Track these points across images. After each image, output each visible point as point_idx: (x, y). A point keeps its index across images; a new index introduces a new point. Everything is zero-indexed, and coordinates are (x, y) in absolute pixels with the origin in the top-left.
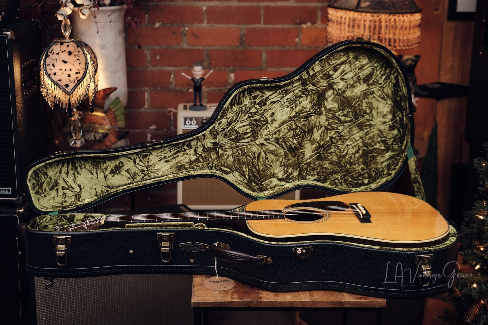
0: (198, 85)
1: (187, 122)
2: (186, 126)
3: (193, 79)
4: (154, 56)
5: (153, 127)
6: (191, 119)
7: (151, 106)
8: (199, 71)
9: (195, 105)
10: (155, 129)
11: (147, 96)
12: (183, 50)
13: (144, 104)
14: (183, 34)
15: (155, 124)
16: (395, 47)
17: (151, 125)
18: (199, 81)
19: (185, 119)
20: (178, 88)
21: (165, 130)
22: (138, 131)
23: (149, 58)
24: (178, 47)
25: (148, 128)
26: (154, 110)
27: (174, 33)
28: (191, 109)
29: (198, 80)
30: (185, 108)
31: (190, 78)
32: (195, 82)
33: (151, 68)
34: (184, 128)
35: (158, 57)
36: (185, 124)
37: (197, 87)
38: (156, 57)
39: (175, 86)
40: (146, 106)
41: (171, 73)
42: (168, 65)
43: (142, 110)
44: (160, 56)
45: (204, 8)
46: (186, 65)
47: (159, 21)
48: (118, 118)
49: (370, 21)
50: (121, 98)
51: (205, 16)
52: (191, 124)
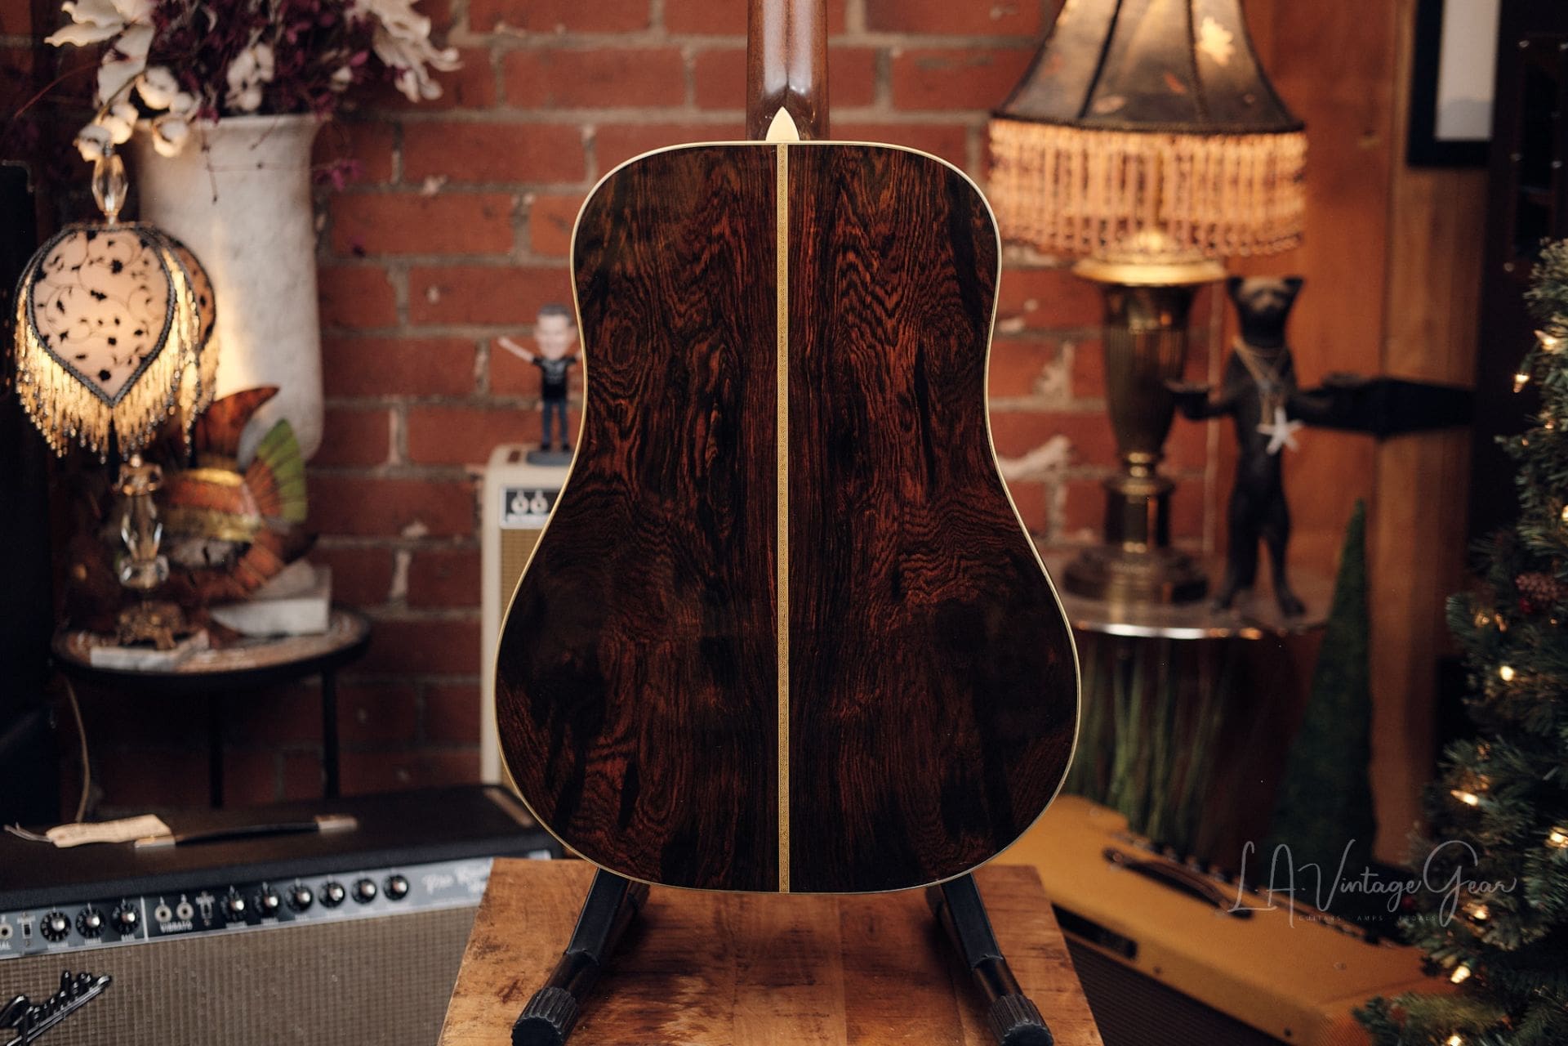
0: (554, 379)
1: (515, 506)
2: (511, 517)
3: (538, 361)
4: (419, 290)
5: (416, 530)
6: (530, 495)
7: (410, 459)
8: (558, 333)
9: (545, 447)
10: (424, 538)
11: (396, 424)
12: (517, 272)
13: (384, 454)
14: (518, 216)
15: (422, 517)
17: (409, 522)
18: (560, 367)
19: (511, 496)
20: (501, 399)
21: (458, 540)
22: (367, 543)
23: (402, 295)
24: (502, 261)
25: (398, 531)
26: (420, 473)
27: (488, 214)
28: (531, 460)
29: (555, 363)
30: (514, 458)
31: (528, 356)
32: (544, 370)
33: (410, 332)
34: (505, 525)
35: (434, 295)
36: (509, 510)
37: (554, 390)
38: (425, 293)
39: (492, 389)
40: (394, 457)
41: (476, 349)
42: (469, 320)
43: (381, 472)
44: (443, 290)
45: (588, 132)
46: (525, 321)
47: (436, 175)
48: (284, 491)
49: (1125, 160)
50: (296, 423)
51: (590, 157)
52: (529, 512)
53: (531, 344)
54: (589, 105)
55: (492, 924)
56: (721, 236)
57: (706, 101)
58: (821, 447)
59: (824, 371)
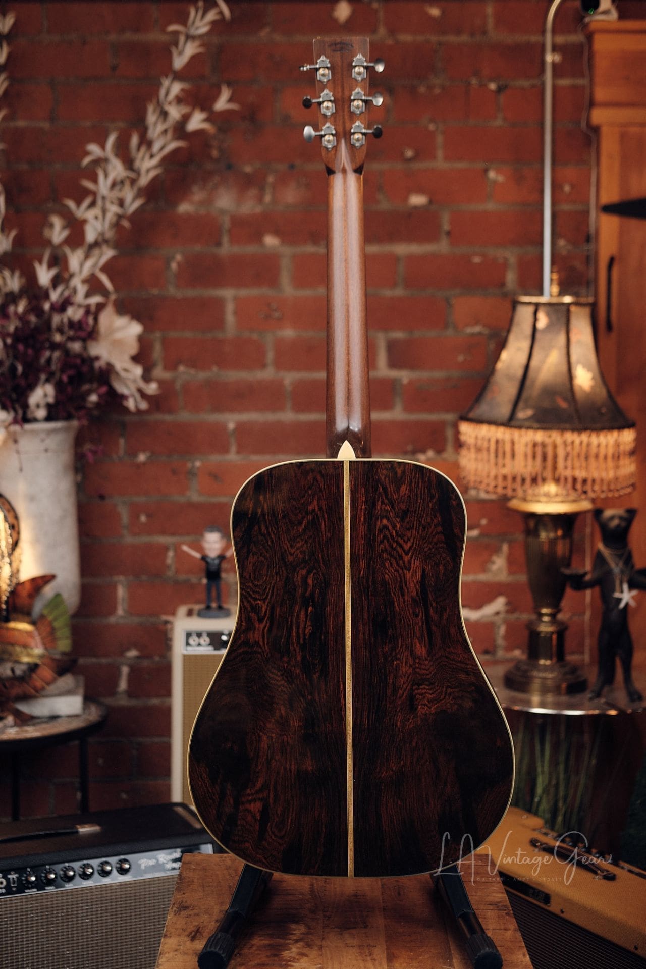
0: (213, 568)
1: (191, 641)
2: (189, 648)
3: (204, 558)
4: (135, 516)
5: (133, 653)
6: (199, 635)
7: (130, 612)
8: (215, 542)
9: (208, 607)
10: (138, 657)
11: (121, 592)
12: (191, 505)
13: (112, 610)
14: (191, 473)
15: (135, 646)
16: (585, 492)
17: (128, 649)
18: (217, 562)
19: (189, 635)
20: (182, 577)
21: (157, 658)
22: (104, 661)
23: (125, 518)
24: (182, 499)
25: (122, 653)
26: (136, 620)
27: (174, 472)
28: (200, 614)
29: (213, 559)
30: (190, 613)
31: (198, 555)
32: (207, 563)
33: (129, 539)
34: (185, 652)
35: (143, 519)
36: (188, 644)
37: (213, 574)
38: (138, 517)
39: (177, 572)
40: (120, 612)
41: (166, 548)
42: (163, 532)
43: (112, 620)
44: (149, 516)
45: (231, 426)
46: (196, 533)
47: (144, 451)
48: (58, 634)
49: (535, 445)
50: (65, 595)
51: (233, 441)
52: (199, 645)
53: (200, 548)
54: (232, 410)
55: (184, 894)
56: (314, 510)
57: (299, 407)
58: (369, 626)
59: (371, 584)
